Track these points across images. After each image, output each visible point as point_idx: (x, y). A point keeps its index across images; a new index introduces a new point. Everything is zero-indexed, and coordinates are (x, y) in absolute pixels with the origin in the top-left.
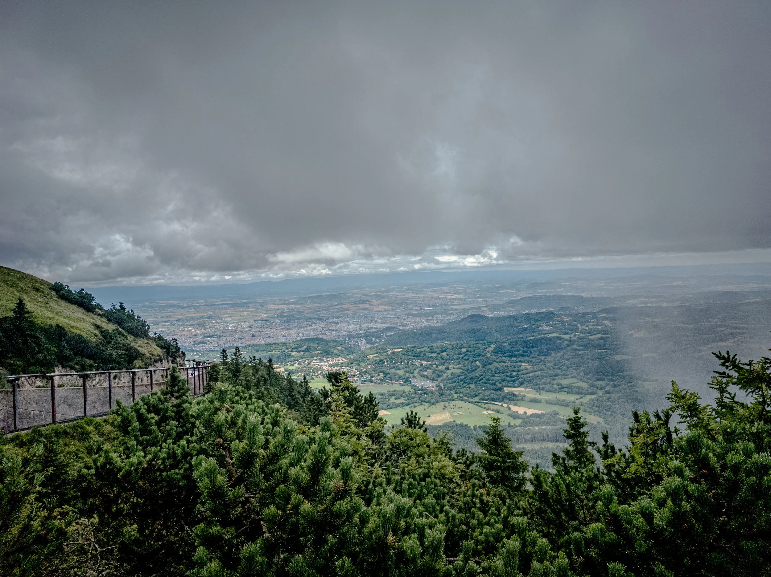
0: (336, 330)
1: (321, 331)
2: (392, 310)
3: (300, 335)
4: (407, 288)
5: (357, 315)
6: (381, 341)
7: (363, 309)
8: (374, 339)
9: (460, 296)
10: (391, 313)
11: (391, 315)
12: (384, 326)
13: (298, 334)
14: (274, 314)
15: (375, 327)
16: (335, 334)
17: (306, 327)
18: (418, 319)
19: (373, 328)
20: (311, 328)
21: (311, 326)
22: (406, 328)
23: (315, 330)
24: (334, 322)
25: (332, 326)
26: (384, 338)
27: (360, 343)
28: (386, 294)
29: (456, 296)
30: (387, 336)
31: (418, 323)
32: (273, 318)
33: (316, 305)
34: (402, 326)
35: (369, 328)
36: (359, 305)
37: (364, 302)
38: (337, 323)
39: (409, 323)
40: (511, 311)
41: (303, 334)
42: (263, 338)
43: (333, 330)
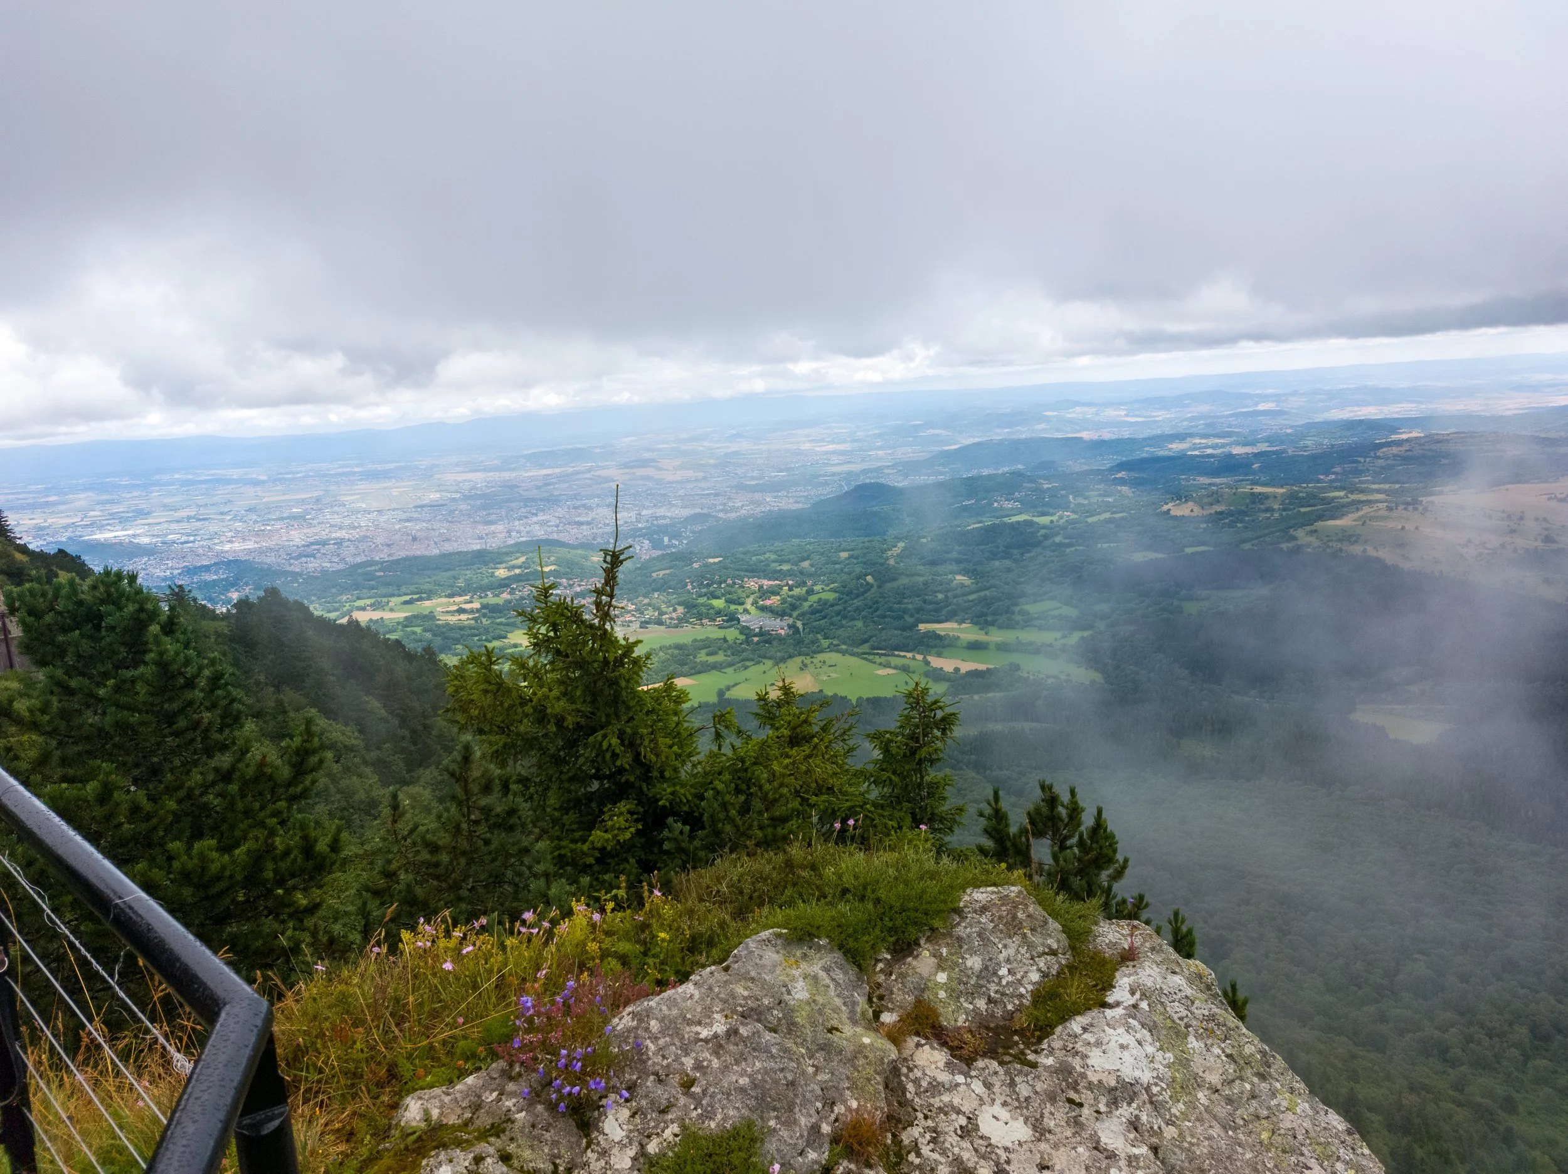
0: (588, 523)
2: (705, 478)
3: (514, 534)
4: (734, 432)
5: (632, 491)
6: (681, 542)
7: (644, 478)
8: (666, 539)
9: (842, 447)
10: (702, 485)
11: (703, 490)
12: (687, 512)
13: (509, 532)
14: (457, 492)
15: (669, 514)
16: (586, 531)
17: (526, 517)
18: (758, 496)
19: (664, 517)
20: (535, 519)
21: (536, 515)
22: (733, 515)
23: (543, 523)
24: (584, 506)
25: (579, 515)
26: (687, 538)
28: (690, 446)
29: (831, 447)
30: (693, 532)
31: (758, 503)
32: (453, 500)
33: (545, 472)
34: (726, 512)
35: (657, 518)
36: (634, 470)
37: (644, 463)
38: (590, 508)
39: (740, 504)
40: (941, 473)
41: (518, 532)
42: (435, 543)
43: (582, 524)
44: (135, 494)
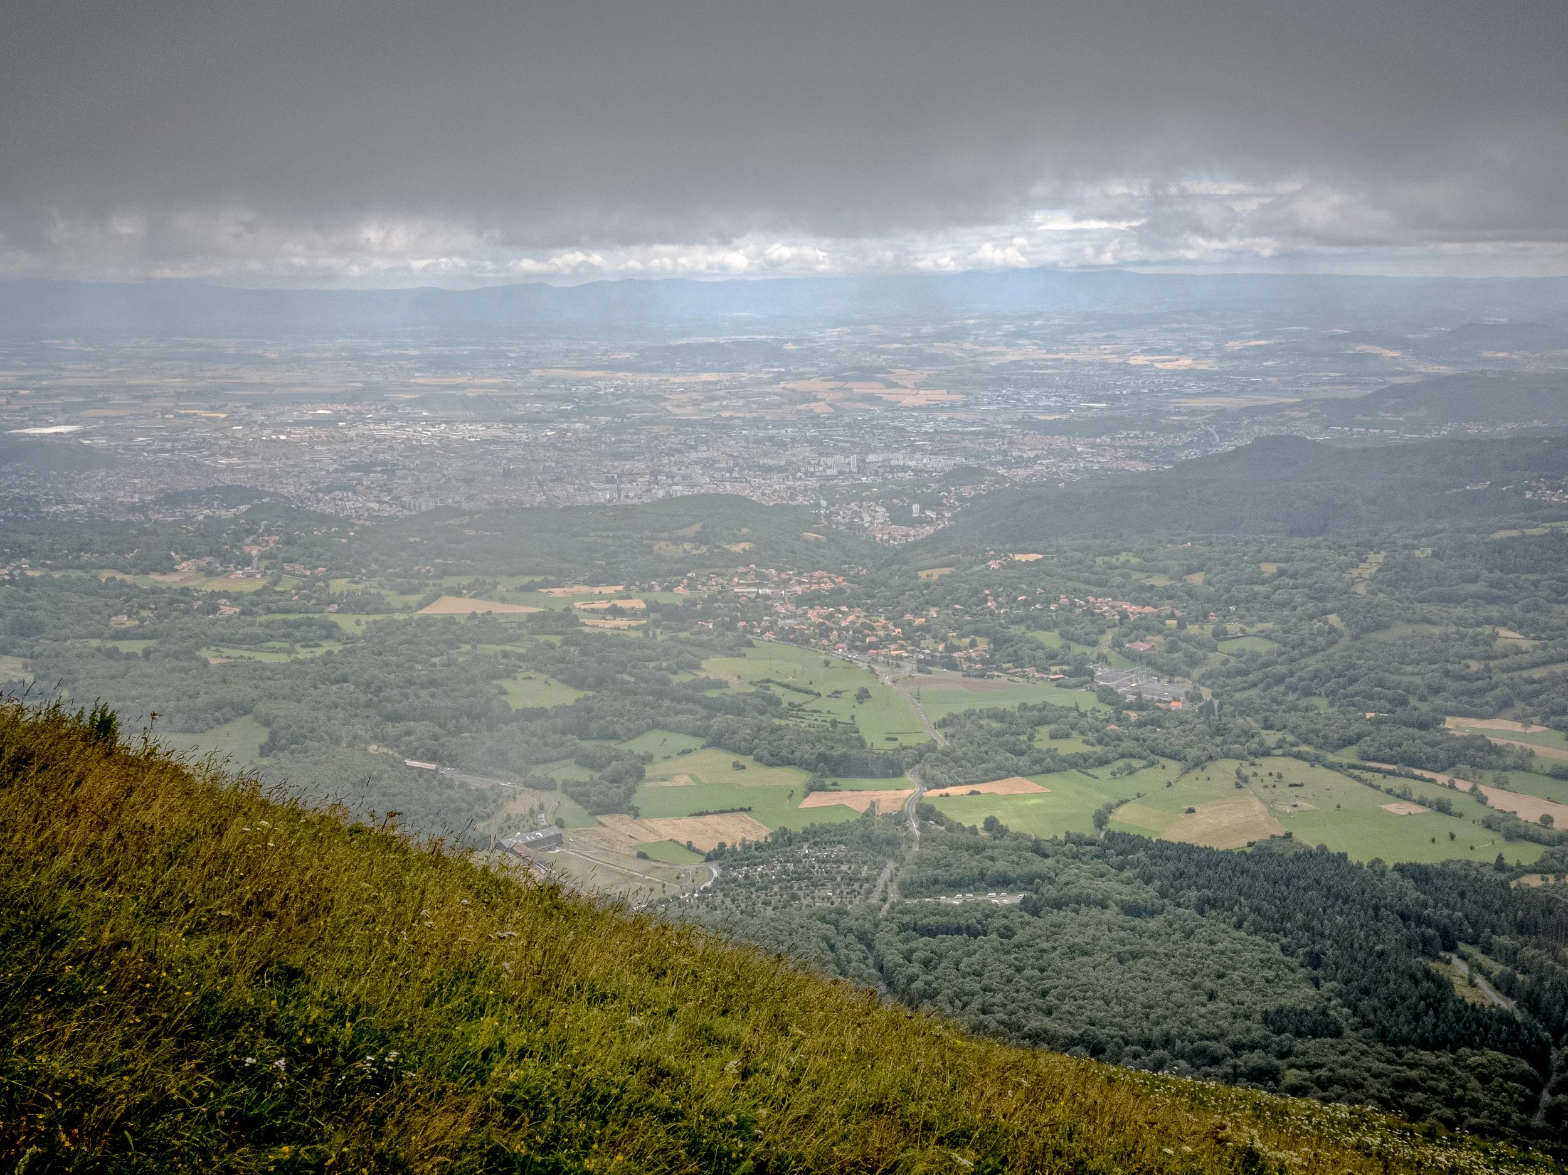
0: (780, 470)
1: (730, 470)
2: (966, 405)
3: (662, 478)
4: (1011, 328)
5: (847, 420)
6: (940, 515)
7: (865, 398)
8: (915, 507)
9: (1205, 365)
10: (962, 415)
11: (964, 423)
12: (942, 462)
13: (654, 474)
14: (565, 400)
15: (912, 464)
16: (778, 484)
17: (679, 451)
18: (1060, 441)
19: (904, 469)
20: (694, 456)
21: (694, 448)
22: (1021, 473)
23: (708, 465)
24: (771, 439)
25: (766, 455)
26: (950, 508)
27: (868, 519)
28: (939, 348)
29: (1185, 363)
30: (961, 499)
31: (1063, 455)
32: (564, 413)
33: (707, 377)
34: (1010, 466)
35: (892, 468)
36: (850, 384)
37: (866, 374)
38: (782, 444)
39: (1032, 454)
40: (1392, 425)
41: (670, 476)
42: (539, 483)
43: (770, 469)
44: (84, 366)
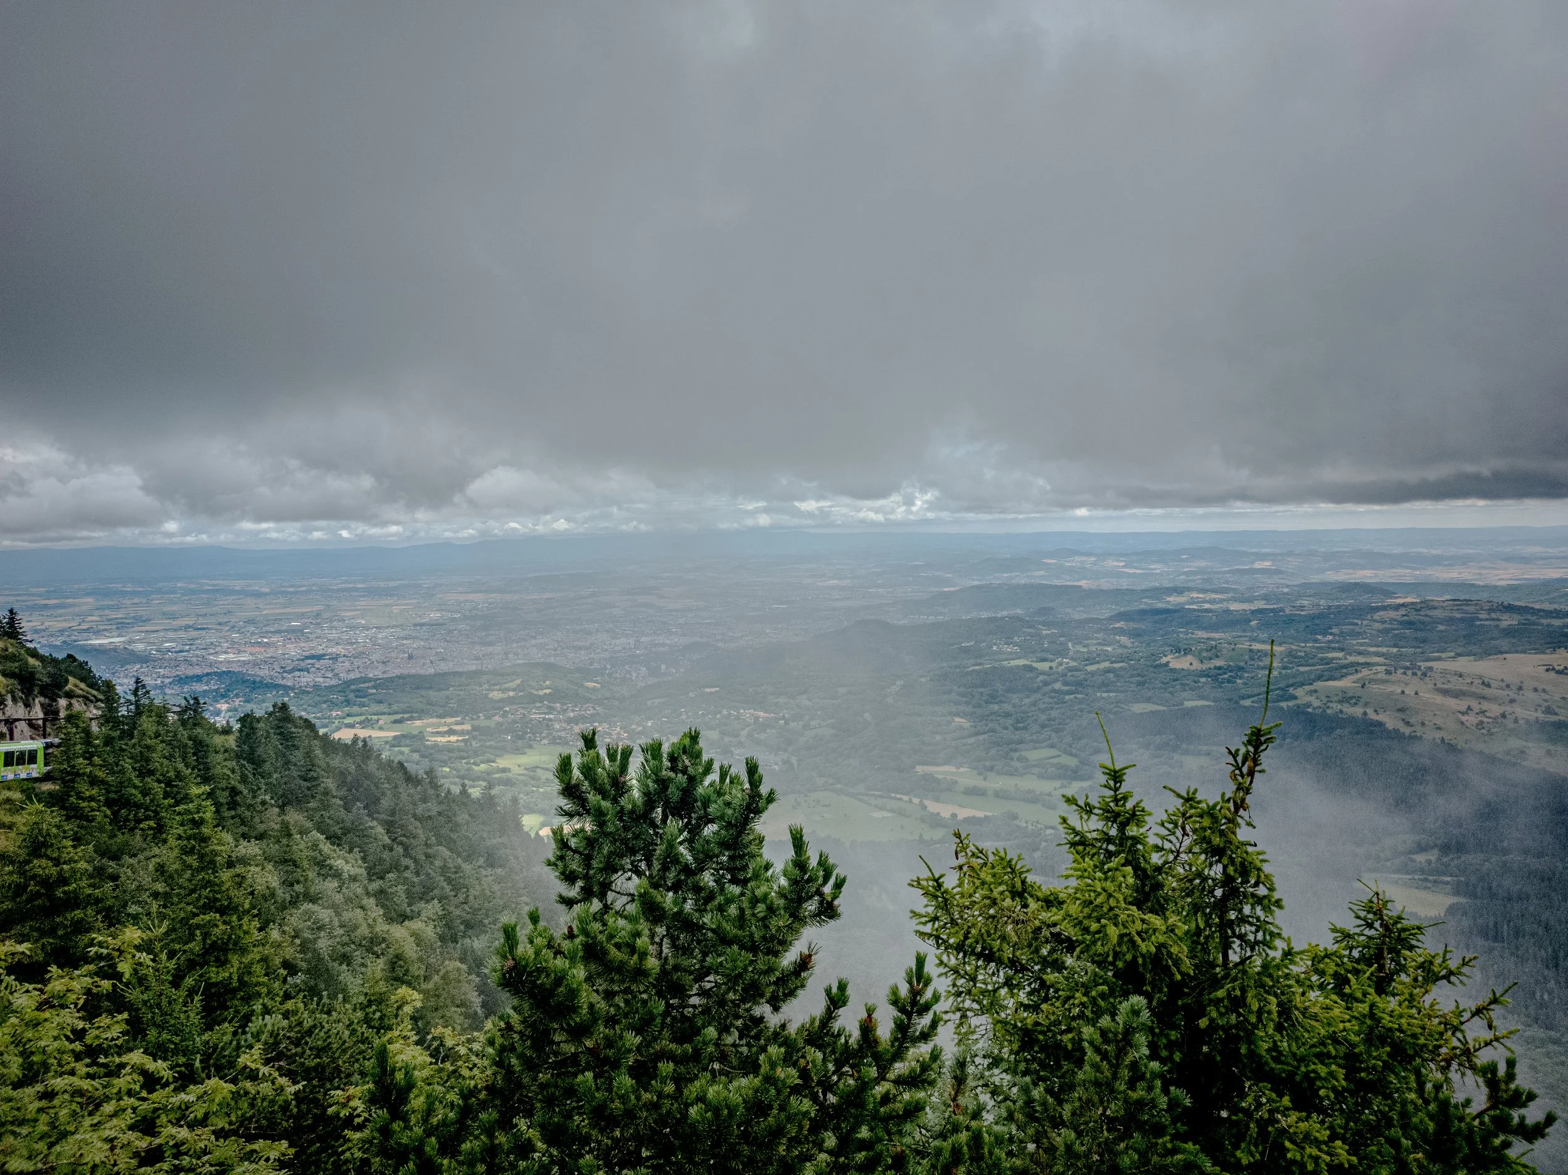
0: (586, 648)
1: (555, 650)
2: (706, 607)
3: (511, 656)
4: (738, 563)
5: (632, 618)
6: (678, 671)
7: (645, 605)
8: (663, 667)
9: (843, 583)
10: (703, 614)
11: (703, 618)
12: (687, 640)
13: (506, 654)
14: (458, 612)
15: (668, 642)
16: (583, 655)
17: (525, 640)
18: (757, 627)
19: (663, 645)
20: (533, 642)
21: (534, 638)
22: (732, 645)
23: (541, 647)
24: (583, 630)
25: (578, 639)
26: (684, 666)
27: (634, 675)
28: (693, 575)
29: (835, 582)
30: (690, 660)
31: (757, 635)
32: (453, 620)
33: (547, 595)
34: (725, 642)
35: (655, 645)
36: (636, 597)
37: (646, 591)
38: (590, 633)
39: (739, 635)
40: (942, 614)
41: (516, 654)
42: (431, 662)
43: (580, 648)
44: (136, 601)
